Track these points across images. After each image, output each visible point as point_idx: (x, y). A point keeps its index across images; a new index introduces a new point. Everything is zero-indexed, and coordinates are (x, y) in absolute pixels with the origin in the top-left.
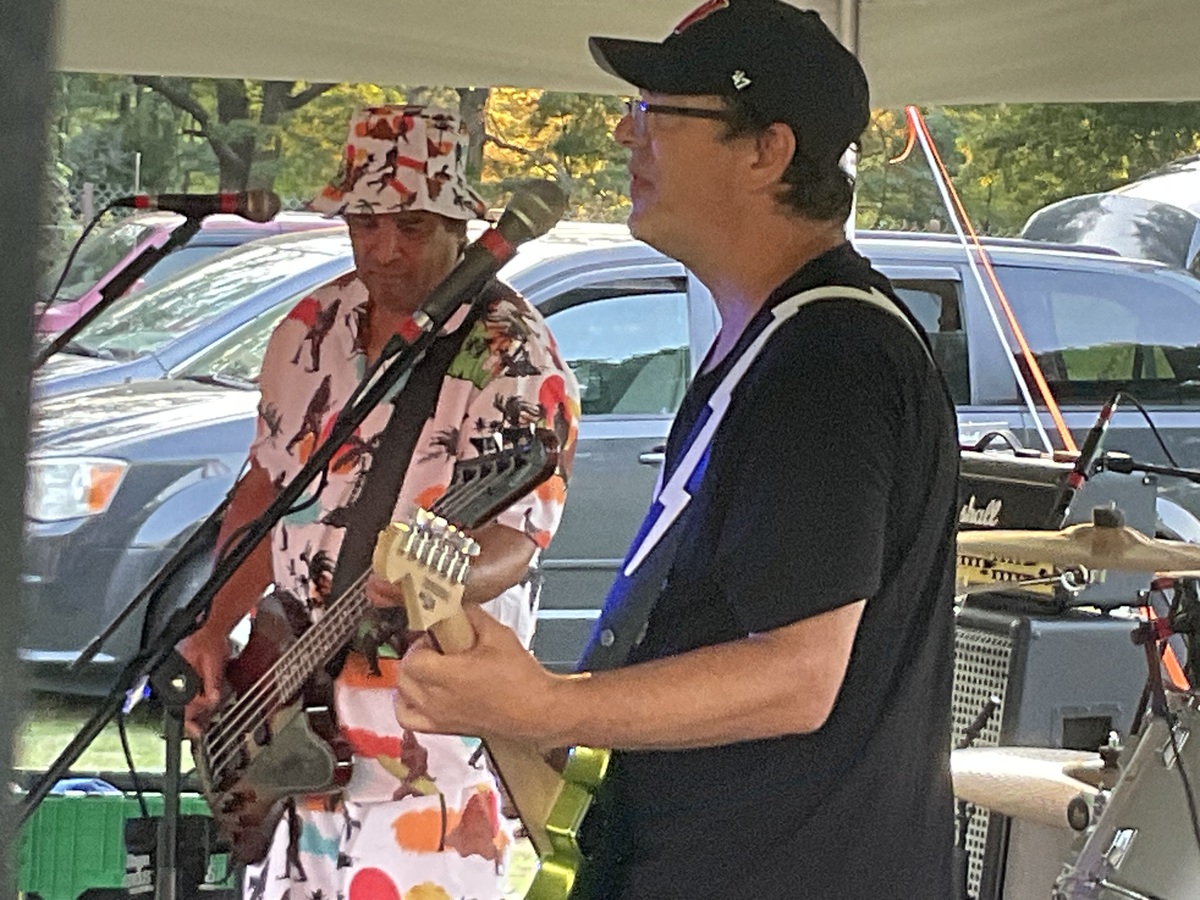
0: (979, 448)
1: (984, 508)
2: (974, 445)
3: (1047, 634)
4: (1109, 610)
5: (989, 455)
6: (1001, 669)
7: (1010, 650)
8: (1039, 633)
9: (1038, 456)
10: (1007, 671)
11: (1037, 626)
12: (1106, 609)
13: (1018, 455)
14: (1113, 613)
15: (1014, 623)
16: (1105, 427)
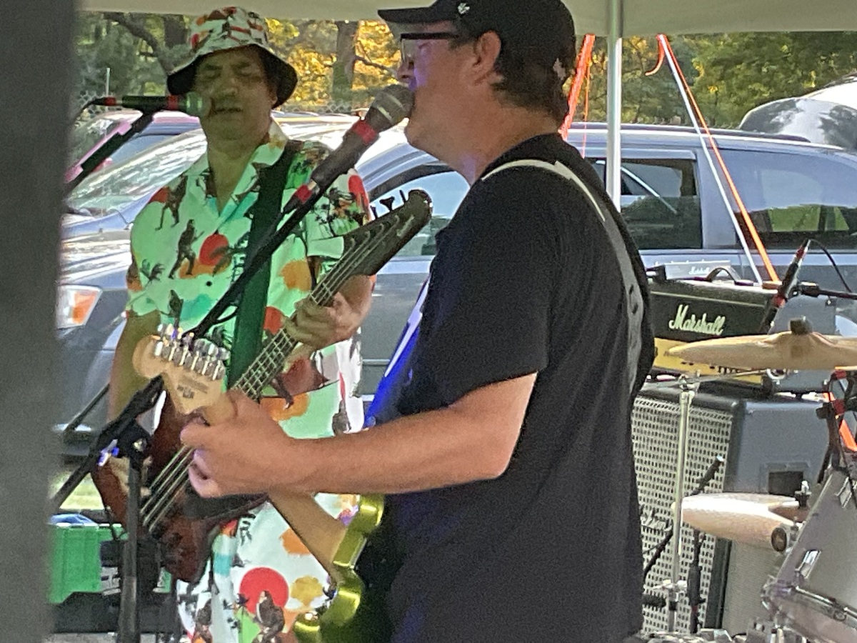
0: (709, 279)
1: (713, 322)
2: (705, 277)
3: (758, 412)
4: (802, 394)
5: (716, 284)
6: (724, 437)
7: (730, 423)
8: (751, 411)
9: (751, 285)
10: (728, 438)
11: (751, 406)
12: (799, 394)
13: (737, 284)
14: (804, 397)
15: (734, 404)
16: (800, 264)
